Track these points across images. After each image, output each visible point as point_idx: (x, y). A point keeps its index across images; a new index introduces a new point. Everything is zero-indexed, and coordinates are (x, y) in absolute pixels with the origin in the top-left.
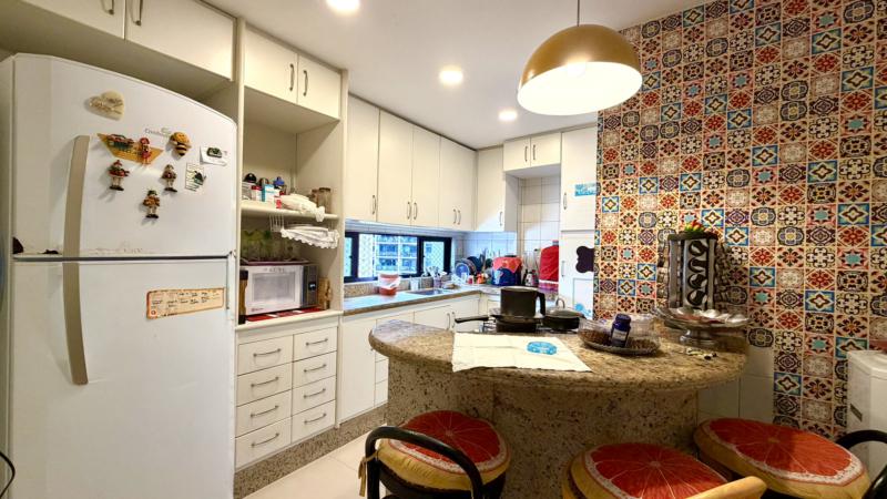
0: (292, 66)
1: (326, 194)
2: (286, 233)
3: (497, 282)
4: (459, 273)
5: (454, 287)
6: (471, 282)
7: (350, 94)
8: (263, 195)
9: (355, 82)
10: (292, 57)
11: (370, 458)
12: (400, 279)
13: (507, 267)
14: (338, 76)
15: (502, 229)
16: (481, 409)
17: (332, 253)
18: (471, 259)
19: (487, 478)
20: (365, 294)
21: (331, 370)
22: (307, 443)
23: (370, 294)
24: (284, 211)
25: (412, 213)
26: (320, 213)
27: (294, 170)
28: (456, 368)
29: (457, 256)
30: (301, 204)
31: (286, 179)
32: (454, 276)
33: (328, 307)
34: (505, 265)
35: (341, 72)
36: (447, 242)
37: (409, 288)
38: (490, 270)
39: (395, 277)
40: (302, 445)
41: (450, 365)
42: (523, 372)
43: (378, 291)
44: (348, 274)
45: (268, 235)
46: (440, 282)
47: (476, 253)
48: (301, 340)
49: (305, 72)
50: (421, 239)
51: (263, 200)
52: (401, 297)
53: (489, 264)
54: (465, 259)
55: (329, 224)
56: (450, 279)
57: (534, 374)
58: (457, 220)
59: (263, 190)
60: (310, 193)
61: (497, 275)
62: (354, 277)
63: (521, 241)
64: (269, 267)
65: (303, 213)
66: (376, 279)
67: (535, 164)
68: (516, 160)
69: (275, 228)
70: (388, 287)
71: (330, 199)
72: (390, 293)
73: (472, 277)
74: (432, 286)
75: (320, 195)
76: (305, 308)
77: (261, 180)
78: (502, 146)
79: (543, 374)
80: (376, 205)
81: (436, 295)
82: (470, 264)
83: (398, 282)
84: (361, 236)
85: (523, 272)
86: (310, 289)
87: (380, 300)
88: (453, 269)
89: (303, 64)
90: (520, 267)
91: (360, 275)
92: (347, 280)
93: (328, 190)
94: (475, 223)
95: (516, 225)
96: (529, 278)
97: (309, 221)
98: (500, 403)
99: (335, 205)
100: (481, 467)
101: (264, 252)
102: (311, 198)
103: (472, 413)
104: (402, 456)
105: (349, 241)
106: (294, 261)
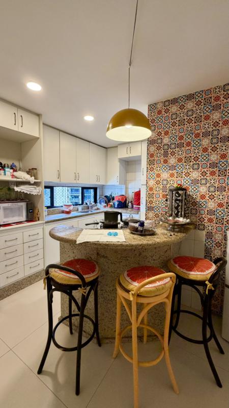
0: (15, 114)
1: (35, 171)
2: (17, 189)
3: (116, 207)
4: (100, 203)
5: (98, 209)
6: (105, 206)
7: (44, 124)
8: (5, 172)
9: (46, 119)
10: (14, 110)
11: (47, 276)
12: (73, 206)
13: (120, 200)
14: (37, 117)
15: (118, 183)
16: (93, 257)
17: (39, 197)
18: (106, 196)
19: (87, 280)
20: (57, 213)
21: (41, 245)
22: (32, 276)
23: (59, 213)
24: (15, 179)
25: (77, 177)
26: (32, 180)
27: (20, 159)
28: (78, 243)
29: (100, 196)
30: (23, 176)
31: (17, 164)
32: (98, 204)
33: (39, 220)
34: (119, 199)
35: (39, 115)
36: (95, 189)
37: (78, 210)
38: (114, 201)
39: (70, 206)
40: (29, 277)
41: (76, 241)
42: (101, 243)
43: (63, 212)
44: (49, 205)
45: (9, 189)
46: (92, 207)
47: (108, 194)
48: (26, 234)
49: (21, 116)
50: (83, 188)
51: (5, 175)
52: (73, 214)
53: (113, 199)
54: (103, 197)
55: (36, 184)
56: (97, 205)
57: (104, 243)
58: (98, 179)
59: (4, 170)
60: (28, 170)
61: (116, 203)
62: (52, 206)
63: (127, 188)
64: (10, 204)
65: (24, 180)
66: (62, 207)
67: (131, 155)
68: (123, 153)
69: (12, 187)
70: (68, 210)
71: (37, 173)
72: (68, 213)
73: (106, 204)
74: (88, 209)
75: (31, 171)
76: (28, 221)
77: (5, 165)
78: (117, 147)
79: (108, 243)
80: (59, 175)
81: (90, 213)
82: (105, 199)
83: (71, 208)
84: (54, 188)
85: (127, 202)
86: (30, 212)
87: (64, 216)
88: (98, 201)
89: (20, 113)
90: (126, 200)
91: (55, 205)
92: (48, 207)
93: (36, 169)
94: (106, 181)
95: (124, 181)
96: (130, 204)
97: (28, 183)
98: (99, 255)
99: (39, 176)
100: (85, 276)
101: (8, 196)
102: (28, 173)
103: (90, 259)
104: (58, 274)
105: (48, 190)
106: (22, 200)
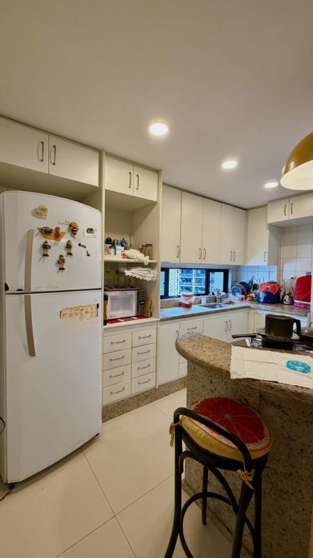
0: (130, 173)
1: (149, 248)
2: (128, 273)
3: (262, 300)
4: (234, 293)
5: (231, 303)
6: (242, 299)
7: (164, 184)
8: (115, 251)
9: (166, 177)
10: (129, 168)
11: (176, 424)
13: (269, 291)
14: (156, 175)
15: (266, 264)
17: (153, 283)
18: (243, 283)
21: (153, 354)
22: (140, 395)
23: (175, 306)
24: (126, 260)
26: (146, 260)
27: (131, 234)
28: (233, 376)
29: (233, 281)
30: (136, 255)
32: (230, 295)
33: (151, 316)
34: (267, 288)
35: (158, 172)
36: (226, 272)
37: (200, 303)
38: (257, 291)
39: (191, 296)
40: (137, 396)
43: (180, 305)
44: (162, 294)
45: (117, 272)
46: (221, 299)
47: (246, 279)
48: (136, 335)
49: (138, 176)
50: (208, 272)
51: (115, 254)
52: (196, 309)
53: (255, 287)
54: (238, 284)
55: (151, 266)
56: (228, 297)
58: (233, 257)
59: (115, 248)
60: (141, 247)
61: (262, 295)
62: (166, 296)
63: (280, 272)
65: (137, 260)
66: (179, 296)
67: (292, 217)
68: (277, 215)
69: (122, 270)
70: (187, 303)
71: (152, 250)
72: (188, 306)
74: (216, 301)
75: (146, 249)
78: (266, 205)
80: (179, 252)
81: (218, 309)
82: (242, 287)
83: (193, 299)
84: (170, 270)
86: (141, 304)
88: (230, 290)
89: (137, 171)
90: (280, 290)
91: (170, 295)
92: (162, 297)
93: (151, 245)
95: (276, 260)
96: (287, 298)
99: (155, 255)
100: (250, 447)
101: (116, 282)
103: (243, 401)
105: (163, 274)
106: (132, 288)
